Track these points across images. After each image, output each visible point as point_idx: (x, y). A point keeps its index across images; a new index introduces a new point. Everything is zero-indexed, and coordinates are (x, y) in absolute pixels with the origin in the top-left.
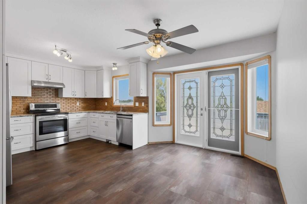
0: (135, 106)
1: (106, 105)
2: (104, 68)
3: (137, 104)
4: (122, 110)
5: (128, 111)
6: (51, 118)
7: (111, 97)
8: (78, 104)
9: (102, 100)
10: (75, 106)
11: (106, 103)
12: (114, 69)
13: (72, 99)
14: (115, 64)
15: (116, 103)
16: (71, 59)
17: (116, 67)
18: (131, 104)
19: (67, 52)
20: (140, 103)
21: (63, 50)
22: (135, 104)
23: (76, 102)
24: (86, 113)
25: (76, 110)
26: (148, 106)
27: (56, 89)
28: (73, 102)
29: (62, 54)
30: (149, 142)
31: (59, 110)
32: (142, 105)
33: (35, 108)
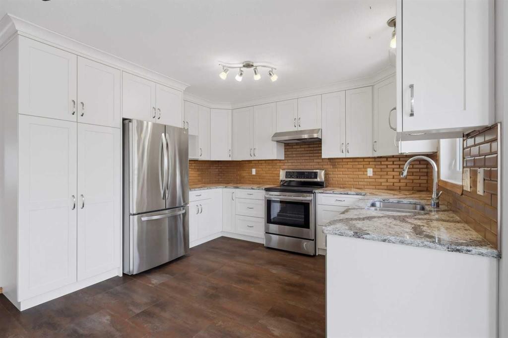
8: (370, 172)
10: (364, 177)
13: (355, 160)
19: (254, 65)
21: (245, 65)
23: (366, 166)
25: (366, 187)
28: (358, 166)
31: (323, 183)
32: (476, 185)
33: (286, 178)
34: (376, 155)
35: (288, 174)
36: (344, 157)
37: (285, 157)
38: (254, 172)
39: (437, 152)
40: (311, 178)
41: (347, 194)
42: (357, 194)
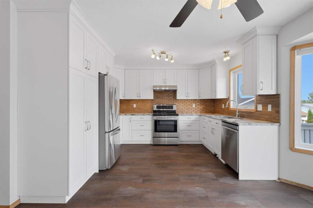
0: (257, 111)
1: (223, 107)
2: (217, 62)
3: (260, 108)
4: (238, 115)
5: (247, 118)
6: (169, 118)
7: (228, 97)
8: (194, 106)
9: (219, 102)
10: (191, 108)
11: (223, 105)
12: (225, 59)
13: (188, 100)
14: (226, 53)
15: (233, 106)
16: (172, 59)
17: (228, 56)
18: (252, 108)
19: (166, 53)
20: (265, 106)
21: (162, 52)
22: (256, 108)
23: (192, 103)
24: (197, 116)
25: (192, 112)
26: (278, 112)
27: (173, 91)
28: (189, 103)
29: (160, 57)
30: (281, 177)
31: (175, 111)
32: (267, 109)
33: (157, 109)
34: (200, 98)
35: (158, 107)
36: (187, 99)
37: (154, 98)
38: (135, 106)
39: (228, 98)
40: (170, 109)
41: (192, 115)
42: (196, 115)
